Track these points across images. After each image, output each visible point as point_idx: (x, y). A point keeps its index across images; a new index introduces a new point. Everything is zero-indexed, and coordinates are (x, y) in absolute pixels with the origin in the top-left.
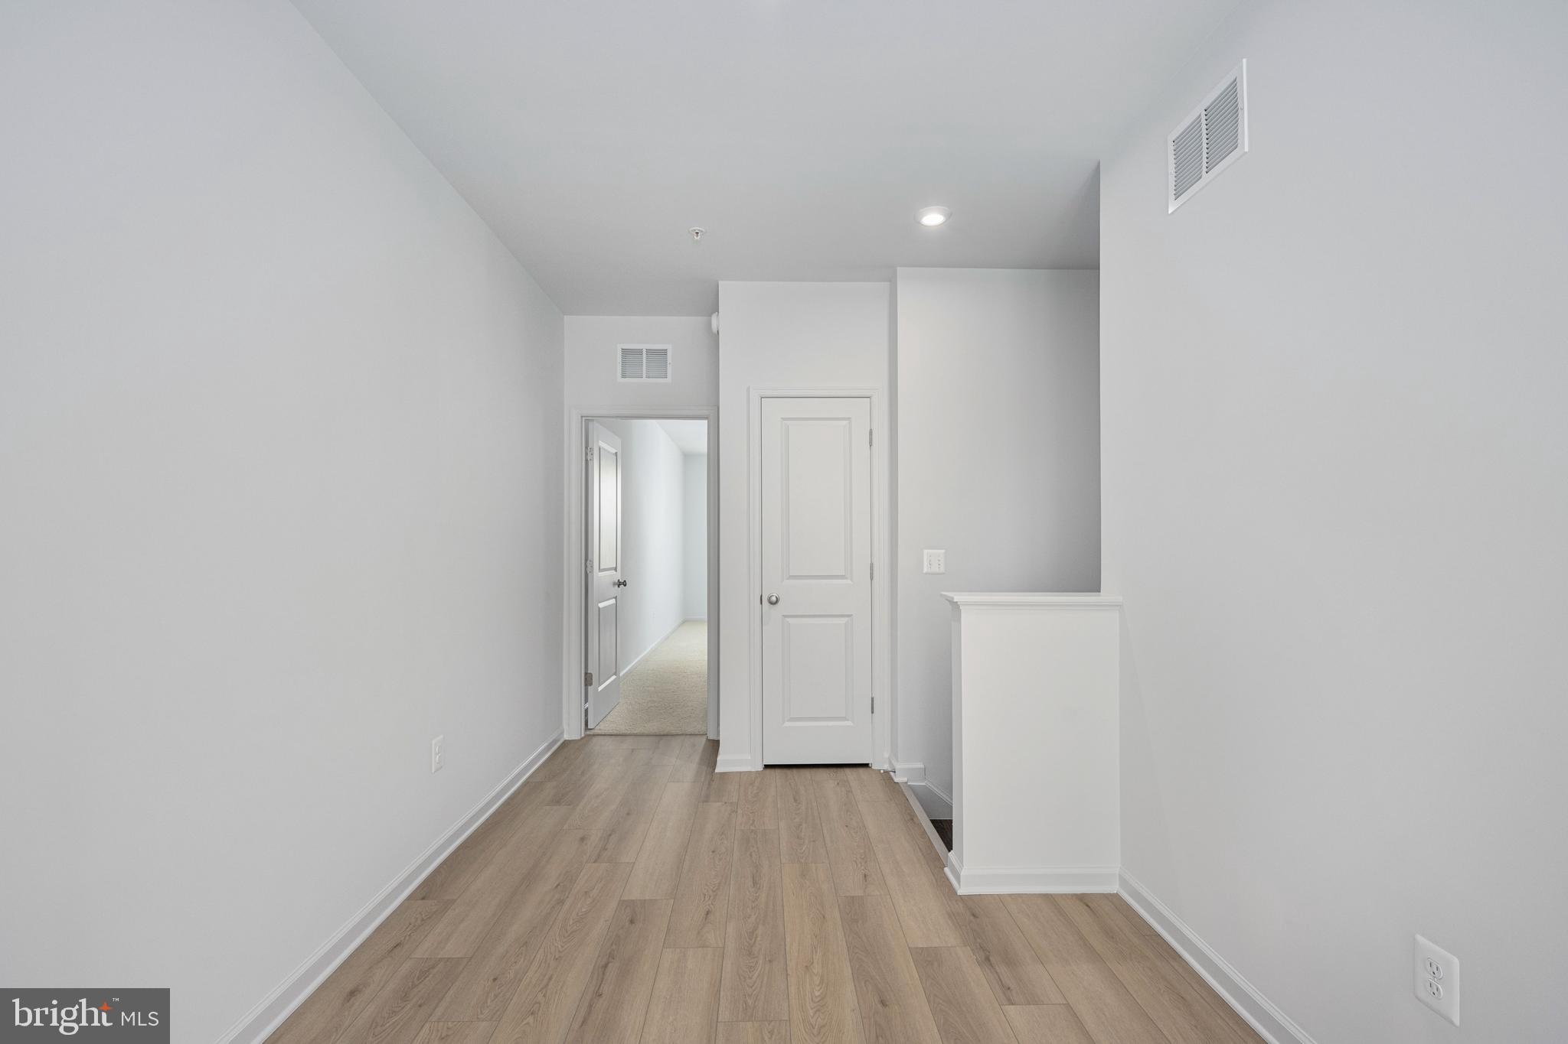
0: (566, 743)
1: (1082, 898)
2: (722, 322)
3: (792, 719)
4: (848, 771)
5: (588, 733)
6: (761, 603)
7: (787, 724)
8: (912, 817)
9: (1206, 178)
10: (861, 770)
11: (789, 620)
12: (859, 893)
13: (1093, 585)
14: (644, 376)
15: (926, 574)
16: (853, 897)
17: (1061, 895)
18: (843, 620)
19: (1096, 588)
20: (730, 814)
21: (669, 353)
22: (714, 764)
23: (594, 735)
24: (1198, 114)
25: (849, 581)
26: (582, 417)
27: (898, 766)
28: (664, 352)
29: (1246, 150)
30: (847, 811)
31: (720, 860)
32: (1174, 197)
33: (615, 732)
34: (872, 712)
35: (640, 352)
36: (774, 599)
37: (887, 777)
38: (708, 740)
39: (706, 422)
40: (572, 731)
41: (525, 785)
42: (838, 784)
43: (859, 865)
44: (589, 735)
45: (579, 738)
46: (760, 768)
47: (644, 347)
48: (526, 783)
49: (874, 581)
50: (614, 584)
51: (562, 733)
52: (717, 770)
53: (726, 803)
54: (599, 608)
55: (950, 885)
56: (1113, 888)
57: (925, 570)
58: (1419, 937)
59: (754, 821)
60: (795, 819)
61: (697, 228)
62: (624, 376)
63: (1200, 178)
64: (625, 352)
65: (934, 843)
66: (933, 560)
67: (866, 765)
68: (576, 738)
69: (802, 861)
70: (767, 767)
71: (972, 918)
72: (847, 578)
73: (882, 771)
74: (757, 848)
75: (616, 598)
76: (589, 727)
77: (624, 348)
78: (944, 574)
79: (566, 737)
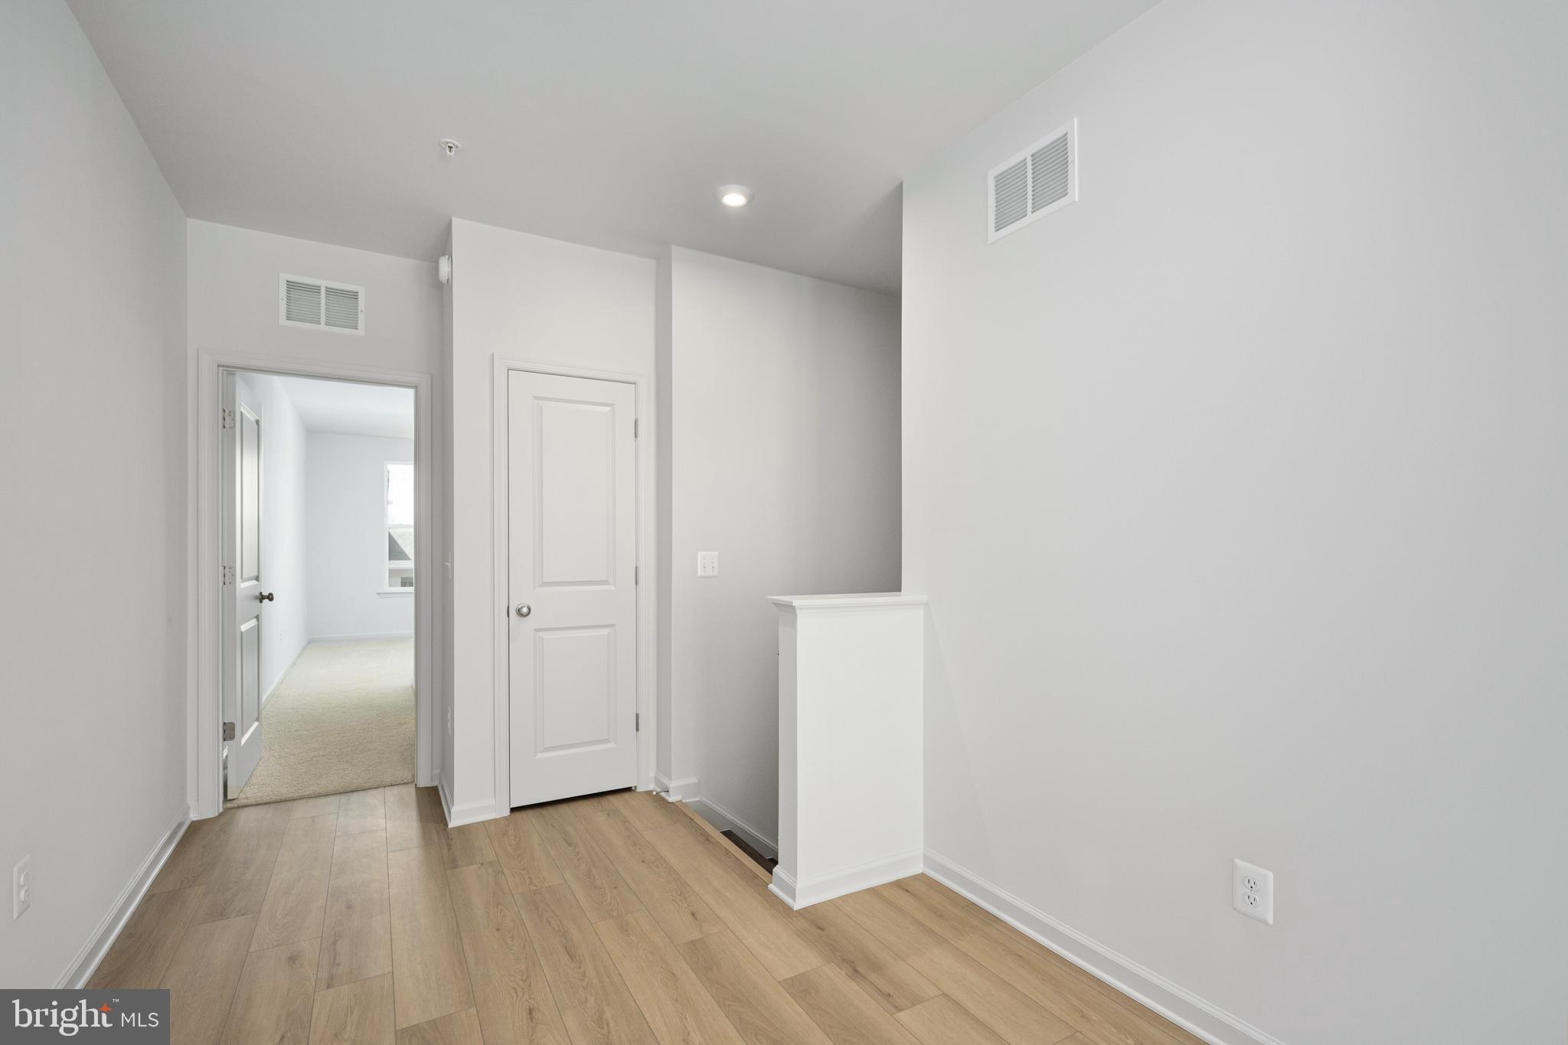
0: (196, 828)
1: (899, 884)
2: (458, 268)
3: (547, 749)
4: (612, 799)
5: (229, 805)
6: (508, 616)
7: (540, 756)
8: (707, 838)
9: (1031, 217)
10: (626, 795)
11: (541, 634)
12: (696, 935)
13: (893, 584)
14: (323, 319)
15: (701, 577)
16: (692, 942)
17: (882, 886)
18: (605, 631)
19: (897, 588)
20: (495, 877)
21: (361, 296)
22: (443, 820)
23: (239, 807)
24: (1024, 158)
25: (612, 588)
26: (219, 366)
27: (672, 784)
28: (354, 296)
29: (1077, 200)
30: (635, 844)
31: (513, 938)
32: (994, 229)
33: (274, 798)
34: (637, 730)
35: (316, 289)
36: (525, 610)
37: (658, 800)
38: (420, 791)
39: (411, 392)
40: (204, 806)
41: (149, 900)
42: (608, 815)
43: (680, 903)
44: (230, 805)
45: (217, 815)
46: (507, 813)
47: (323, 284)
48: (149, 897)
49: (640, 586)
50: (256, 598)
51: (187, 812)
52: (451, 825)
53: (482, 864)
54: (242, 632)
55: (783, 903)
56: (918, 869)
57: (699, 574)
58: (1237, 861)
59: (530, 878)
60: (579, 865)
61: (452, 141)
62: (289, 318)
63: (1026, 215)
64: (291, 286)
65: (744, 862)
66: (707, 562)
67: (628, 790)
68: (214, 816)
69: (615, 914)
70: (513, 810)
71: (819, 931)
72: (609, 584)
73: (654, 793)
74: (553, 911)
75: (257, 617)
76: (229, 797)
77: (290, 280)
78: (717, 577)
79: (194, 816)
